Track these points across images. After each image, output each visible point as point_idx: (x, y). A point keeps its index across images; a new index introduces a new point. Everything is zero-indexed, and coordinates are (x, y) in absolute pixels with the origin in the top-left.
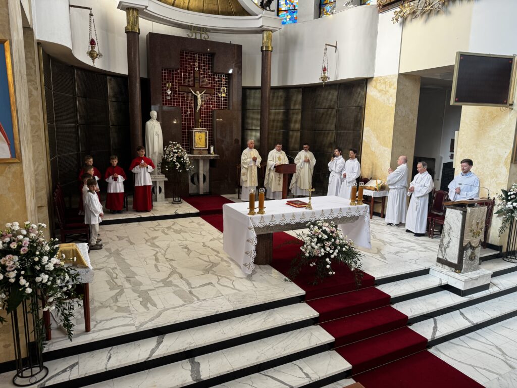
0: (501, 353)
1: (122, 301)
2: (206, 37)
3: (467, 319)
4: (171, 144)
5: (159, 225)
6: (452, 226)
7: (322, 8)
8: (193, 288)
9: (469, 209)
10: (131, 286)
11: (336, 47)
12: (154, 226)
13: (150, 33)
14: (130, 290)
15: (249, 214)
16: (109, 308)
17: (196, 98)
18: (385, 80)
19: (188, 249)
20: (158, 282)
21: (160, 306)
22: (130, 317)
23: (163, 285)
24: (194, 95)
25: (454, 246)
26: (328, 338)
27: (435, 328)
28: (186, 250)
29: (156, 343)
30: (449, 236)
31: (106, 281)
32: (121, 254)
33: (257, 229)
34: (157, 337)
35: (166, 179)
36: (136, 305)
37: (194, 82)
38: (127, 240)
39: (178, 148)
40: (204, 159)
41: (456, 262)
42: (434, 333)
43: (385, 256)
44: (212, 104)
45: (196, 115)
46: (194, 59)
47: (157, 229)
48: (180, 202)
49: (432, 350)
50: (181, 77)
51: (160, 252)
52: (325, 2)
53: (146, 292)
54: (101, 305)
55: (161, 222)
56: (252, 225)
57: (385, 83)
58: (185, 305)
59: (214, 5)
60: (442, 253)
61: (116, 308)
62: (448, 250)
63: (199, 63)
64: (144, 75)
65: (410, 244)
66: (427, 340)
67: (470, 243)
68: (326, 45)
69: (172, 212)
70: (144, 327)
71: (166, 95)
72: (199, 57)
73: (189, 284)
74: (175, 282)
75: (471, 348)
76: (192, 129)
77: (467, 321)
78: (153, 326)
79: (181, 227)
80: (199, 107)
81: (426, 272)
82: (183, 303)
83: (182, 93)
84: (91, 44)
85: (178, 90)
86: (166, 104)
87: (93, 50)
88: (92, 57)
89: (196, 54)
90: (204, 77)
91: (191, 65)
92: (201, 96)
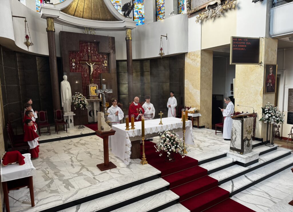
0: (268, 196)
1: (53, 187)
2: (94, 33)
3: (249, 179)
4: (76, 94)
5: (72, 141)
6: (236, 129)
7: (157, 16)
8: (96, 176)
9: (244, 119)
10: (58, 178)
11: (167, 37)
12: (68, 142)
13: (61, 31)
14: (57, 180)
15: (126, 130)
16: (45, 192)
17: (90, 67)
18: (194, 54)
19: (91, 154)
20: (74, 174)
21: (77, 188)
22: (59, 196)
23: (77, 175)
24: (89, 65)
25: (239, 140)
26: (176, 197)
27: (233, 186)
28: (89, 154)
29: (76, 210)
30: (235, 135)
31: (42, 176)
32: (50, 159)
33: (131, 138)
34: (76, 206)
35: (75, 115)
36: (62, 188)
37: (88, 58)
38: (53, 152)
39: (81, 96)
40: (96, 101)
41: (240, 148)
42: (233, 188)
43: (202, 148)
44: (99, 70)
45: (90, 77)
46: (87, 46)
47: (70, 144)
48: (83, 127)
49: (232, 198)
50: (80, 56)
51: (74, 157)
52: (159, 13)
53: (67, 180)
54: (40, 190)
55: (72, 139)
56: (128, 136)
57: (194, 55)
58: (91, 185)
59: (98, 15)
60: (232, 144)
61: (49, 191)
62: (235, 142)
63: (90, 47)
64: (58, 55)
65: (215, 141)
66: (229, 192)
67: (246, 137)
68: (161, 36)
69: (79, 133)
70: (68, 200)
71: (72, 66)
72: (90, 44)
73: (93, 173)
74: (84, 173)
75: (253, 195)
76: (88, 85)
77: (249, 180)
78: (73, 200)
79: (85, 142)
80: (92, 72)
81: (225, 155)
82: (90, 184)
83: (82, 65)
84: (26, 38)
85: (79, 63)
86: (72, 71)
87: (28, 41)
88: (27, 45)
89: (89, 42)
90: (94, 55)
91: (86, 49)
92: (93, 66)
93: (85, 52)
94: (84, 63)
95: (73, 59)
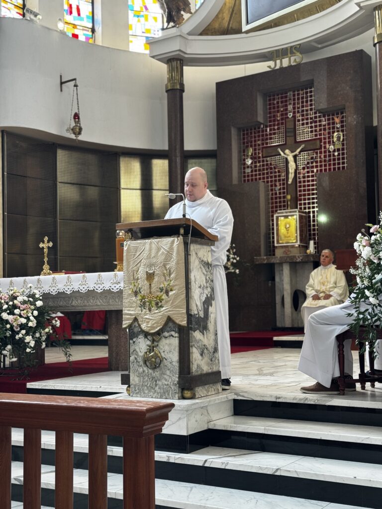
37: (286, 136)
45: (289, 189)
46: (286, 101)
50: (267, 135)
63: (294, 104)
71: (246, 167)
80: (291, 176)
83: (268, 159)
84: (75, 118)
85: (262, 155)
86: (245, 181)
87: (76, 126)
88: (74, 133)
89: (290, 91)
90: (303, 124)
91: (282, 111)
92: (295, 157)
93: (278, 121)
94: (273, 154)
95: (247, 147)
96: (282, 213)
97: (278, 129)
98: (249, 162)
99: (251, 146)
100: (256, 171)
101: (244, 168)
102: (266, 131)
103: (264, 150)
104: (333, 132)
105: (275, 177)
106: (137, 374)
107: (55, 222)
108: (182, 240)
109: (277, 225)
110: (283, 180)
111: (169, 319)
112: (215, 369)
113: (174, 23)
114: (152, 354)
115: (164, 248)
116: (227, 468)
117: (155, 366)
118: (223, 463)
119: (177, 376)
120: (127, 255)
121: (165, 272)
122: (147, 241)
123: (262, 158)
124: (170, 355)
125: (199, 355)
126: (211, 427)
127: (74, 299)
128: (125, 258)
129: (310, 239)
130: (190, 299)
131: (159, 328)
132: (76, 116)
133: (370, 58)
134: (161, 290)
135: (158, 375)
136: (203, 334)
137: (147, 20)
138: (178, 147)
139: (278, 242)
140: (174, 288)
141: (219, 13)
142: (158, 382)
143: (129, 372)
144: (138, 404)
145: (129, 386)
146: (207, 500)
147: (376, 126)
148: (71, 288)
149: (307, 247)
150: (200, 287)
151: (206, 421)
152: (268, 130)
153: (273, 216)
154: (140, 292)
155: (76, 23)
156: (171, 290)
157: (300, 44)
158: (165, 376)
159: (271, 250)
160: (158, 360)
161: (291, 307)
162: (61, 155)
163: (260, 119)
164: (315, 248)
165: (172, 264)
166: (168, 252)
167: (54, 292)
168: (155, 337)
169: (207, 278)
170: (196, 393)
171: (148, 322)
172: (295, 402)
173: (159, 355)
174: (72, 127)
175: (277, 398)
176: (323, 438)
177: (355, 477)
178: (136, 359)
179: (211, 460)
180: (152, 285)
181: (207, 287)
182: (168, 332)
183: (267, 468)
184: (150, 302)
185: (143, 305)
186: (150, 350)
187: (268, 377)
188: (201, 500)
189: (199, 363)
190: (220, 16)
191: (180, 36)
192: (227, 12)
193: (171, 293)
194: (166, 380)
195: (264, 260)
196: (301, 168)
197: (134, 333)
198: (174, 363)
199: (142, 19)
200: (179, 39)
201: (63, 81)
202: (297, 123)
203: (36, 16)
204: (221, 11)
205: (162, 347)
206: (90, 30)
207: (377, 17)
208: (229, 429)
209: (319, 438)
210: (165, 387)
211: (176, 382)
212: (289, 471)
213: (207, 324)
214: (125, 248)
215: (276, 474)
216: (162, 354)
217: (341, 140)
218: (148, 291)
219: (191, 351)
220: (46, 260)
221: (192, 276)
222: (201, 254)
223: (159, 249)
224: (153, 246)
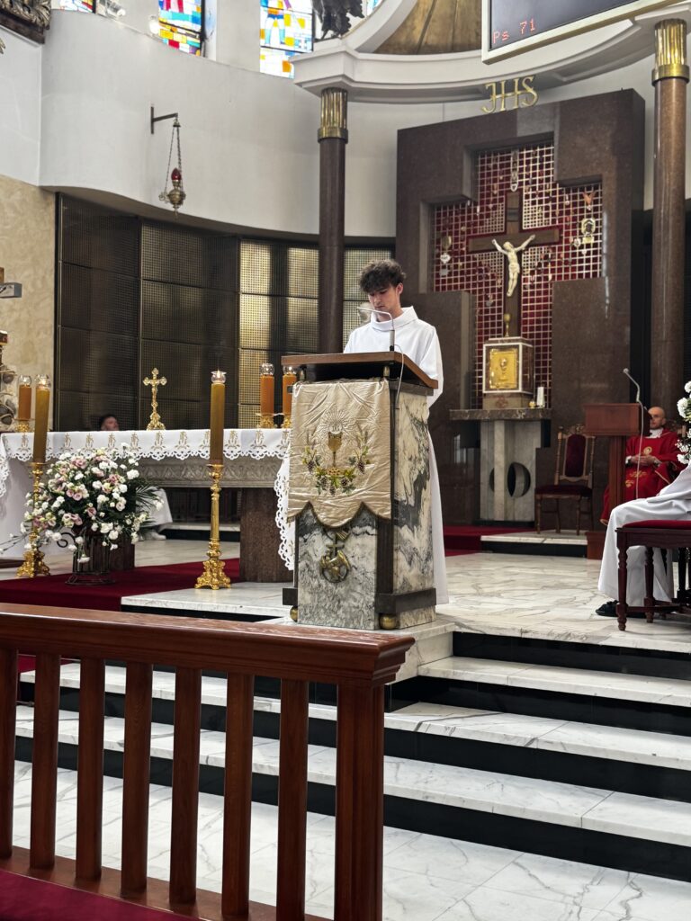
24: (502, 255)
37: (506, 221)
44: (553, 271)
45: (508, 305)
46: (508, 165)
50: (475, 217)
63: (521, 171)
71: (440, 266)
72: (521, 156)
80: (512, 284)
83: (477, 255)
84: (173, 178)
85: (467, 249)
86: (438, 288)
87: (175, 190)
88: (172, 202)
89: (515, 149)
90: (534, 203)
91: (500, 181)
92: (519, 254)
93: (494, 195)
94: (485, 248)
95: (444, 234)
96: (497, 342)
97: (495, 208)
98: (445, 258)
99: (450, 234)
100: (456, 274)
101: (438, 269)
102: (475, 210)
103: (471, 241)
104: (582, 218)
105: (487, 284)
106: (308, 589)
107: (137, 342)
108: (387, 387)
109: (488, 360)
110: (499, 290)
111: (363, 507)
112: (428, 585)
113: (335, 31)
114: (334, 559)
115: (358, 398)
116: (453, 735)
117: (339, 577)
118: (446, 728)
119: (373, 594)
120: (297, 405)
121: (359, 433)
122: (331, 385)
123: (468, 253)
124: (364, 562)
125: (406, 563)
126: (422, 673)
127: (189, 467)
128: (293, 410)
129: (538, 385)
130: (396, 477)
131: (346, 520)
132: (176, 175)
133: (643, 102)
134: (352, 461)
135: (343, 593)
136: (413, 531)
137: (288, 24)
138: (336, 230)
139: (488, 388)
140: (373, 459)
141: (408, 18)
142: (342, 602)
143: (296, 586)
144: (361, 638)
145: (295, 607)
146: (426, 782)
147: (650, 211)
148: (186, 451)
149: (533, 397)
150: (410, 459)
151: (416, 665)
152: (478, 210)
153: (481, 346)
154: (318, 464)
155: (176, 23)
156: (368, 463)
157: (534, 76)
158: (354, 594)
159: (477, 399)
160: (344, 570)
161: (505, 490)
162: (148, 236)
163: (467, 192)
164: (545, 398)
165: (370, 423)
166: (365, 403)
167: (158, 456)
168: (340, 533)
169: (421, 445)
170: (401, 622)
171: (329, 510)
172: (551, 638)
173: (345, 560)
174: (168, 192)
175: (522, 632)
176: (599, 695)
177: (654, 755)
178: (307, 566)
179: (428, 723)
180: (338, 454)
181: (420, 460)
182: (361, 527)
183: (516, 737)
184: (333, 480)
185: (322, 484)
186: (331, 553)
187: (496, 599)
188: (417, 782)
189: (406, 574)
190: (409, 23)
191: (345, 53)
192: (420, 17)
193: (367, 468)
194: (355, 600)
195: (466, 414)
196: (529, 272)
197: (306, 527)
198: (369, 575)
199: (280, 21)
200: (343, 58)
201: (156, 116)
202: (524, 200)
203: (116, 10)
204: (411, 16)
205: (349, 549)
206: (198, 36)
207: (660, 39)
208: (451, 677)
209: (592, 694)
210: (353, 610)
211: (371, 604)
212: (551, 743)
213: (418, 515)
214: (295, 395)
215: (531, 746)
216: (351, 560)
217: (593, 230)
218: (331, 463)
219: (395, 557)
220: (154, 405)
221: (400, 442)
222: (413, 409)
223: (349, 399)
224: (341, 393)
